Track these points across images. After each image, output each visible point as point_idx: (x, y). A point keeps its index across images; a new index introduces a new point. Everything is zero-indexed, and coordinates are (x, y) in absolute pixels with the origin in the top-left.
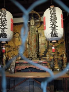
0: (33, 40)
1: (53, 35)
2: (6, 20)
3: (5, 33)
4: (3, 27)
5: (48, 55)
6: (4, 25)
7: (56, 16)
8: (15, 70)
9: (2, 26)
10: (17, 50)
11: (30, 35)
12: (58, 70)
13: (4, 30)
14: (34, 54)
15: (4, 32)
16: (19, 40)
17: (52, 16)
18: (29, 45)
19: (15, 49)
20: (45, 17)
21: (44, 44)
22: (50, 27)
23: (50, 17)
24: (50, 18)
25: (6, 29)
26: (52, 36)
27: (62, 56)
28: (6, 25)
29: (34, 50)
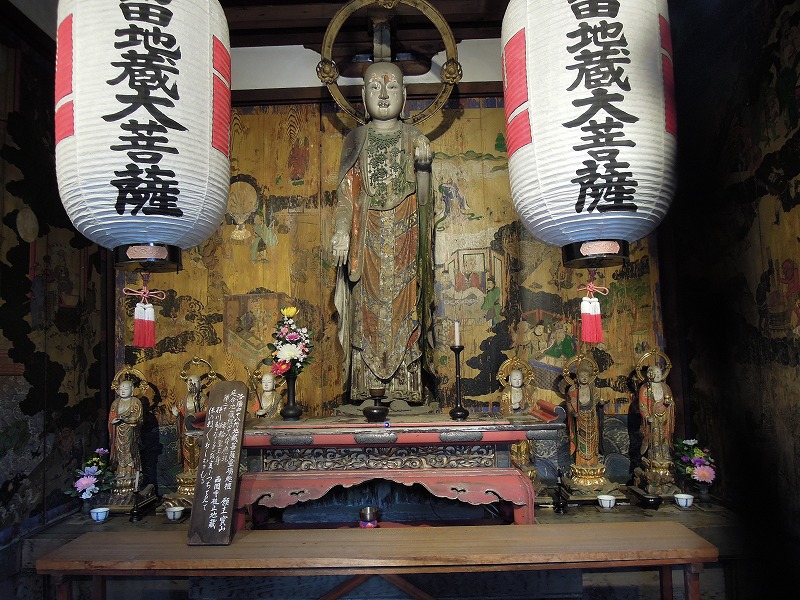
0: (391, 241)
1: (596, 196)
2: (177, 55)
3: (162, 165)
4: (142, 115)
5: (516, 378)
6: (159, 93)
7: (619, 26)
8: (235, 510)
9: (135, 102)
10: (239, 331)
11: (366, 200)
12: (607, 500)
13: (151, 141)
14: (393, 364)
15: (157, 158)
16: (262, 246)
17: (585, 28)
18: (351, 285)
19: (218, 327)
20: (520, 37)
21: (482, 281)
22: (569, 125)
23: (571, 35)
24: (571, 49)
25: (171, 133)
26: (589, 200)
27: (634, 383)
28: (174, 93)
29: (396, 334)
